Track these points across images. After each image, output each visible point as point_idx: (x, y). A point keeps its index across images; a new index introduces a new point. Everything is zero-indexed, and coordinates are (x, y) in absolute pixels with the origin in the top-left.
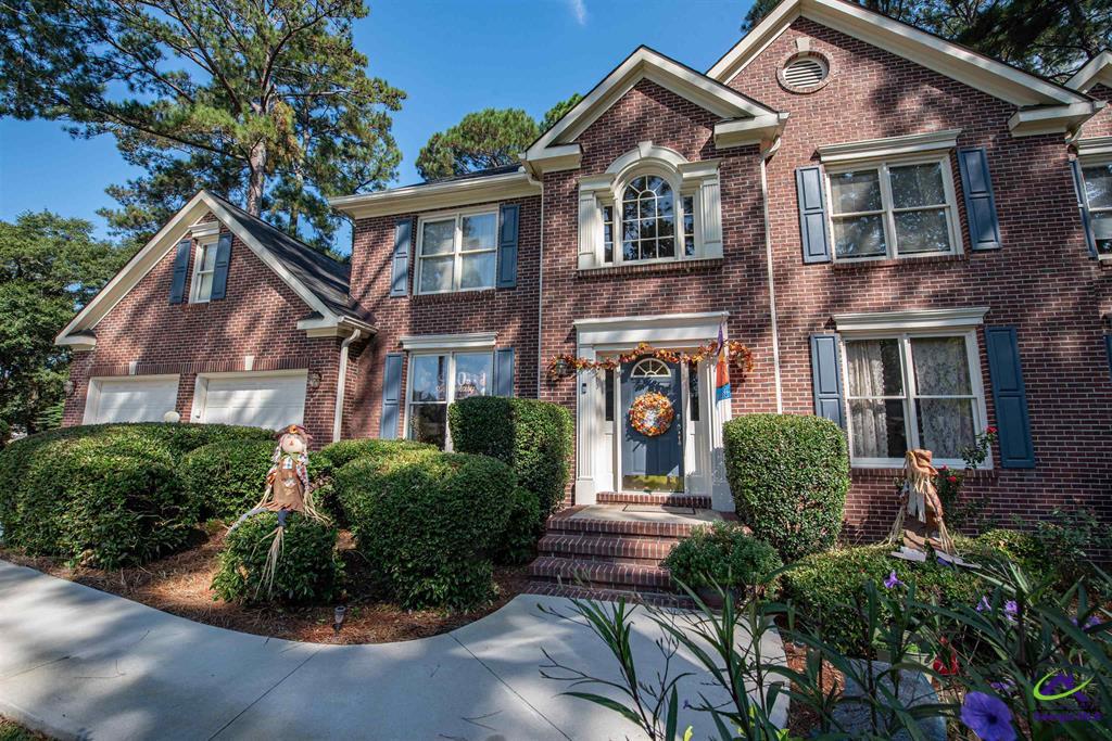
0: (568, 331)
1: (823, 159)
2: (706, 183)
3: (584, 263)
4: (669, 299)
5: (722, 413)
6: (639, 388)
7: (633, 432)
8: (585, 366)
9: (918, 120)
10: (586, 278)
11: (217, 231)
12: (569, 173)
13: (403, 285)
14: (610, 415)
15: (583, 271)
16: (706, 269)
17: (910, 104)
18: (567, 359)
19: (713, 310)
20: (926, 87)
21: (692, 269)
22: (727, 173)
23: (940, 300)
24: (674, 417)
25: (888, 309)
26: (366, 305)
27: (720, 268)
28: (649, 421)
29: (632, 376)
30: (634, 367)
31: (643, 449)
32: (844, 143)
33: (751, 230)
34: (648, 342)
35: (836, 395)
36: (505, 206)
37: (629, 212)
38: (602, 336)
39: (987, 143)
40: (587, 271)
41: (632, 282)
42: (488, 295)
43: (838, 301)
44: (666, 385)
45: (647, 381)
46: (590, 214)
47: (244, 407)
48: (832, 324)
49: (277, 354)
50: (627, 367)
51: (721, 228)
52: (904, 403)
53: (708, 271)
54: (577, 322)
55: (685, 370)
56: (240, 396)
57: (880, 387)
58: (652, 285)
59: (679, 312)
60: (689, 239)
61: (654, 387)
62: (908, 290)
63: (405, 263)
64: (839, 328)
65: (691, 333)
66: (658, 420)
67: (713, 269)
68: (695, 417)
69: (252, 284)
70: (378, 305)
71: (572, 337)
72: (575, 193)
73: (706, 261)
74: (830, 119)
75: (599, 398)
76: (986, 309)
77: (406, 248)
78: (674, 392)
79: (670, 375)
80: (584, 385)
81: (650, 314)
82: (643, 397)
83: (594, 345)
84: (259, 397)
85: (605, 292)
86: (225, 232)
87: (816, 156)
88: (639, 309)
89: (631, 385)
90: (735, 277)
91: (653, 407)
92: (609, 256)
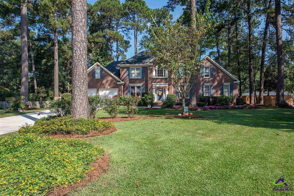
3: (153, 77)
4: (161, 81)
5: (167, 93)
7: (158, 95)
8: (153, 89)
11: (100, 68)
12: (151, 66)
13: (128, 77)
14: (156, 94)
19: (166, 83)
21: (164, 79)
24: (163, 94)
26: (122, 79)
28: (160, 94)
30: (158, 88)
31: (159, 97)
34: (160, 86)
36: (142, 67)
37: (158, 71)
38: (154, 85)
41: (158, 79)
42: (141, 79)
46: (154, 71)
47: (106, 93)
49: (112, 86)
50: (158, 89)
53: (166, 79)
54: (153, 84)
55: (164, 89)
56: (104, 92)
59: (162, 83)
60: (165, 75)
61: (161, 91)
63: (128, 74)
65: (163, 85)
68: (165, 94)
69: (106, 76)
70: (124, 79)
71: (152, 85)
72: (152, 69)
75: (155, 92)
77: (128, 71)
78: (163, 91)
79: (162, 89)
81: (160, 83)
82: (160, 92)
84: (108, 92)
85: (155, 80)
86: (101, 68)
89: (158, 91)
92: (156, 76)
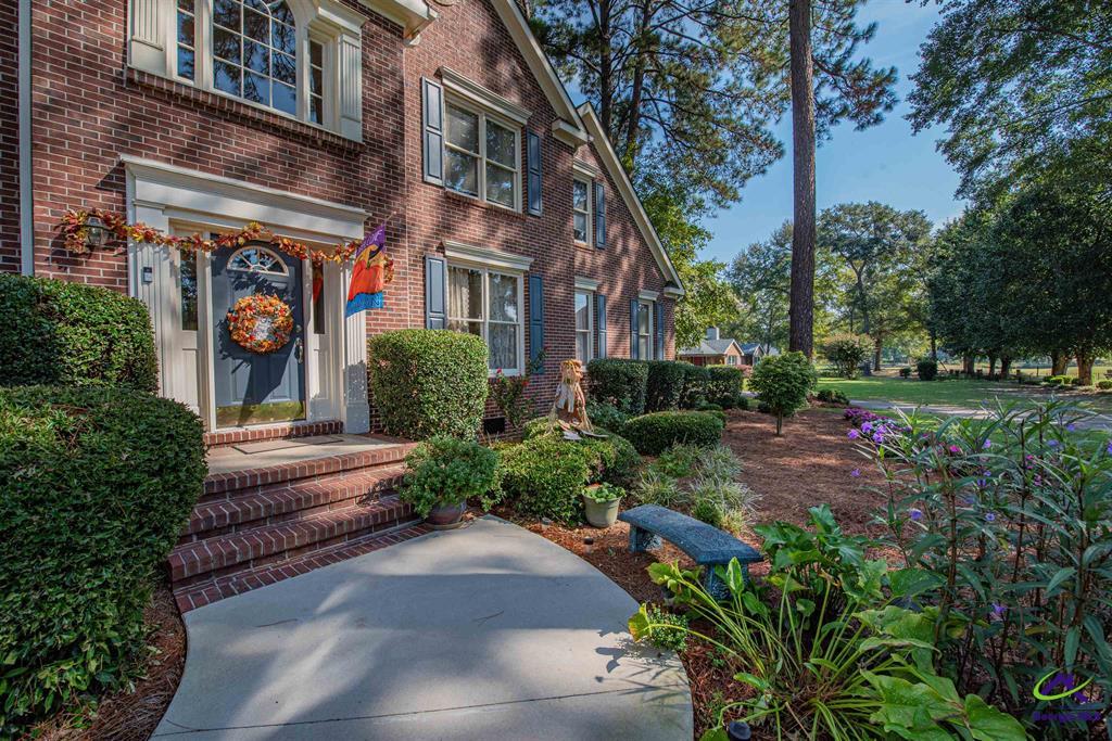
0: (103, 169)
1: (445, 81)
2: (346, 38)
3: (141, 58)
4: (292, 173)
6: (240, 286)
7: (231, 344)
8: (148, 238)
9: (507, 87)
10: (148, 88)
14: (192, 324)
15: (142, 73)
16: (342, 149)
17: (504, 69)
18: (107, 221)
19: (347, 203)
20: (514, 62)
21: (324, 142)
22: (369, 41)
23: (508, 246)
24: (294, 328)
25: (479, 245)
27: (357, 155)
28: (261, 332)
29: (229, 266)
30: (233, 254)
31: (245, 370)
32: (460, 74)
33: (389, 123)
34: (264, 224)
35: (441, 315)
38: (180, 196)
39: (541, 132)
40: (151, 76)
41: (235, 127)
43: (445, 228)
44: (282, 286)
45: (253, 277)
48: (441, 248)
50: (222, 254)
51: (360, 106)
52: (481, 326)
53: (345, 154)
54: (125, 157)
55: (308, 271)
57: (466, 311)
58: (267, 143)
59: (306, 193)
60: (317, 101)
61: (264, 287)
62: (492, 232)
64: (448, 253)
65: (323, 225)
66: (274, 332)
67: (350, 153)
68: (319, 329)
71: (117, 180)
73: (344, 140)
74: (451, 44)
75: (174, 294)
76: (532, 260)
78: (293, 295)
79: (287, 274)
80: (147, 270)
81: (265, 184)
82: (253, 299)
83: (167, 208)
85: (185, 127)
87: (439, 74)
88: (246, 171)
89: (228, 281)
90: (372, 171)
91: (265, 314)
92: (188, 68)
